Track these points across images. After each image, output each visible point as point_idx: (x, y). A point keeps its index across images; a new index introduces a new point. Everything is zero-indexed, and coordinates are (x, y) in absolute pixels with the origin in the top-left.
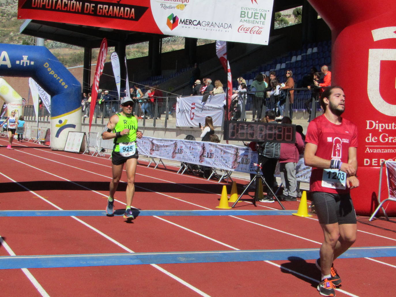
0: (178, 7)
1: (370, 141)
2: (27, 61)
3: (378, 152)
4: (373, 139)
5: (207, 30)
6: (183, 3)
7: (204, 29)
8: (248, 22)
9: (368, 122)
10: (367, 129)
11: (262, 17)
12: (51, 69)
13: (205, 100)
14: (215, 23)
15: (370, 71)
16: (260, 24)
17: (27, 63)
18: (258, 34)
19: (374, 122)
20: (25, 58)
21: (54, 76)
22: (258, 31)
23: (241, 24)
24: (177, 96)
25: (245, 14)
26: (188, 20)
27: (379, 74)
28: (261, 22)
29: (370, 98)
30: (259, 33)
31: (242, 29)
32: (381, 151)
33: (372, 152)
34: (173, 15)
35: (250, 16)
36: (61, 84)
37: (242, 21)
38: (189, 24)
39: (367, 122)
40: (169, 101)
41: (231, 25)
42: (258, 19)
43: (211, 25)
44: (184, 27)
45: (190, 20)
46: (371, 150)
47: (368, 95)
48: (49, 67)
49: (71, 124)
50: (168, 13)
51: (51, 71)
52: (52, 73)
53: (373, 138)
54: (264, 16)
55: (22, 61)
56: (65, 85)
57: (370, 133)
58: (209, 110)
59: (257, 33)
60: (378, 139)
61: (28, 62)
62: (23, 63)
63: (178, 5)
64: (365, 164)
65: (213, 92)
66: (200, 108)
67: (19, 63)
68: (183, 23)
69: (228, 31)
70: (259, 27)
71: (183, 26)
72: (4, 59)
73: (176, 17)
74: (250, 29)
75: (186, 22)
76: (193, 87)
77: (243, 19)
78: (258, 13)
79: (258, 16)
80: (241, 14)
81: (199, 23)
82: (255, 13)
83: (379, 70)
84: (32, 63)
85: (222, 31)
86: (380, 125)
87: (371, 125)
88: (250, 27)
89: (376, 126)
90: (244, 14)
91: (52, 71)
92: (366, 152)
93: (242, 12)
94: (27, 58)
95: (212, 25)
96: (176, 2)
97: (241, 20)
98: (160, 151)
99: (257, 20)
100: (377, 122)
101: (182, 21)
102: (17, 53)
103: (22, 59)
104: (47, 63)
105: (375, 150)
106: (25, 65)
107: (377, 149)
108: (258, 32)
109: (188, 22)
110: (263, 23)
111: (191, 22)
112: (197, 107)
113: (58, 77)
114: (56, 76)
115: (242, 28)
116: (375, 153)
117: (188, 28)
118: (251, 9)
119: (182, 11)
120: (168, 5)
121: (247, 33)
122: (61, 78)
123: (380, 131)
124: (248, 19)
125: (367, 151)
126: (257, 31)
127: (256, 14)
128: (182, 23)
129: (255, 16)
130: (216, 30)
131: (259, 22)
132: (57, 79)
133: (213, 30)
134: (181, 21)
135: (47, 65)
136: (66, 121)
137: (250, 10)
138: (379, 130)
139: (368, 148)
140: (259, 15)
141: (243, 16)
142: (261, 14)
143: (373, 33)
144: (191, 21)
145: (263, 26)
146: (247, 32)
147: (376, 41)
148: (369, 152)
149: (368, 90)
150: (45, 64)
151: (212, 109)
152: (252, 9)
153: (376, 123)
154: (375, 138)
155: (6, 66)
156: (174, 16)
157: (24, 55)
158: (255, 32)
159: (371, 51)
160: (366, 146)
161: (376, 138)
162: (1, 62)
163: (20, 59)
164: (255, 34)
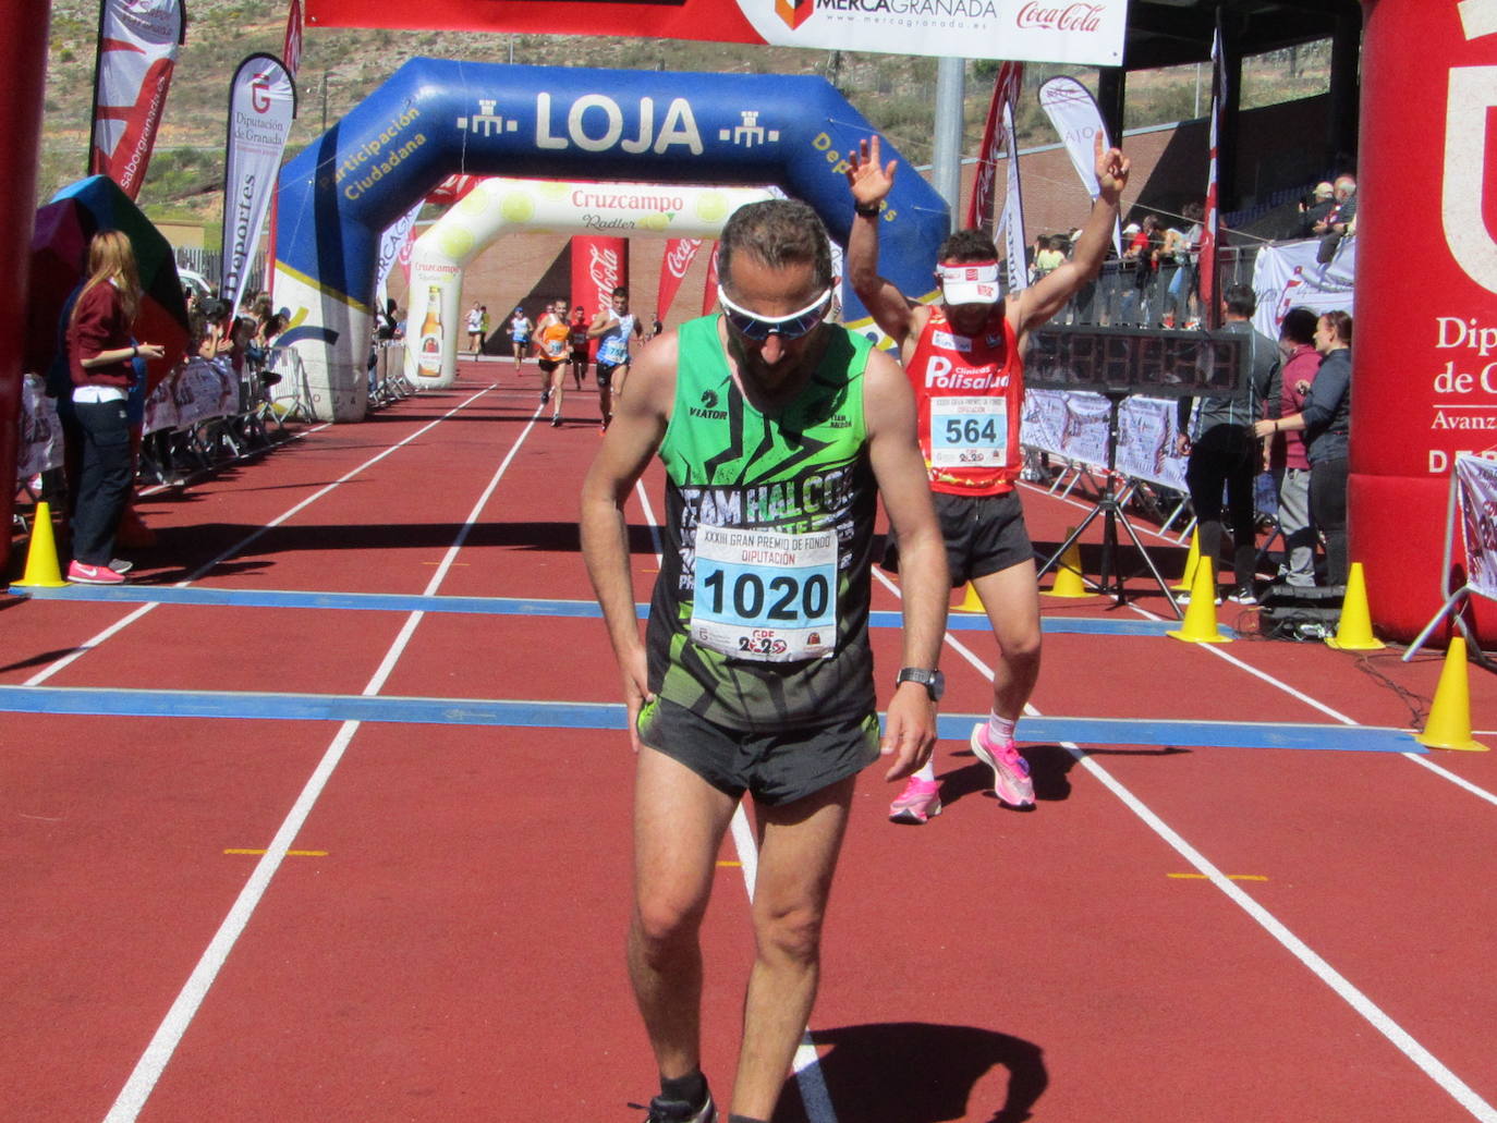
1: (1449, 389)
2: (755, 131)
3: (1474, 426)
4: (1458, 382)
5: (910, 25)
7: (901, 22)
9: (1443, 321)
10: (1439, 346)
12: (837, 155)
13: (1326, 257)
15: (1450, 146)
17: (755, 136)
18: (1087, 29)
19: (1461, 324)
20: (750, 118)
22: (1085, 21)
24: (1260, 242)
27: (1482, 155)
29: (1450, 240)
30: (1089, 26)
31: (1031, 17)
32: (1486, 423)
33: (1453, 425)
38: (850, 8)
39: (1439, 322)
40: (1241, 261)
43: (924, 8)
44: (835, 18)
46: (1451, 419)
47: (1447, 230)
48: (831, 148)
51: (840, 159)
52: (843, 167)
53: (1460, 377)
55: (738, 131)
56: (889, 208)
57: (1449, 361)
58: (1336, 291)
59: (1083, 24)
60: (1477, 383)
61: (761, 132)
62: (743, 136)
64: (1433, 469)
65: (1346, 228)
66: (1314, 286)
67: (727, 138)
68: (831, 4)
69: (984, 27)
70: (1089, 7)
71: (830, 14)
72: (680, 127)
74: (1059, 15)
76: (1301, 209)
81: (883, 4)
83: (1483, 141)
84: (774, 136)
85: (961, 25)
86: (1484, 333)
87: (1453, 332)
88: (1057, 8)
89: (1468, 336)
91: (843, 162)
92: (1434, 427)
94: (757, 119)
95: (927, 6)
98: (1082, 436)
100: (1473, 322)
102: (723, 104)
103: (740, 122)
104: (824, 135)
105: (1464, 421)
106: (749, 144)
107: (1470, 417)
108: (1086, 24)
109: (845, 1)
111: (855, 1)
112: (1307, 281)
115: (1032, 12)
116: (1466, 430)
117: (846, 19)
121: (1047, 29)
123: (1483, 353)
125: (1440, 425)
126: (1081, 21)
128: (826, 5)
130: (943, 24)
133: (930, 23)
135: (823, 142)
138: (1477, 350)
139: (1440, 414)
143: (1462, 12)
146: (1048, 24)
147: (1472, 41)
148: (1445, 426)
149: (1444, 213)
150: (819, 139)
151: (1339, 287)
153: (1469, 327)
154: (1464, 378)
155: (687, 147)
157: (747, 110)
158: (1076, 25)
159: (1458, 76)
160: (1436, 406)
161: (1470, 379)
162: (669, 137)
163: (734, 122)
164: (1078, 30)
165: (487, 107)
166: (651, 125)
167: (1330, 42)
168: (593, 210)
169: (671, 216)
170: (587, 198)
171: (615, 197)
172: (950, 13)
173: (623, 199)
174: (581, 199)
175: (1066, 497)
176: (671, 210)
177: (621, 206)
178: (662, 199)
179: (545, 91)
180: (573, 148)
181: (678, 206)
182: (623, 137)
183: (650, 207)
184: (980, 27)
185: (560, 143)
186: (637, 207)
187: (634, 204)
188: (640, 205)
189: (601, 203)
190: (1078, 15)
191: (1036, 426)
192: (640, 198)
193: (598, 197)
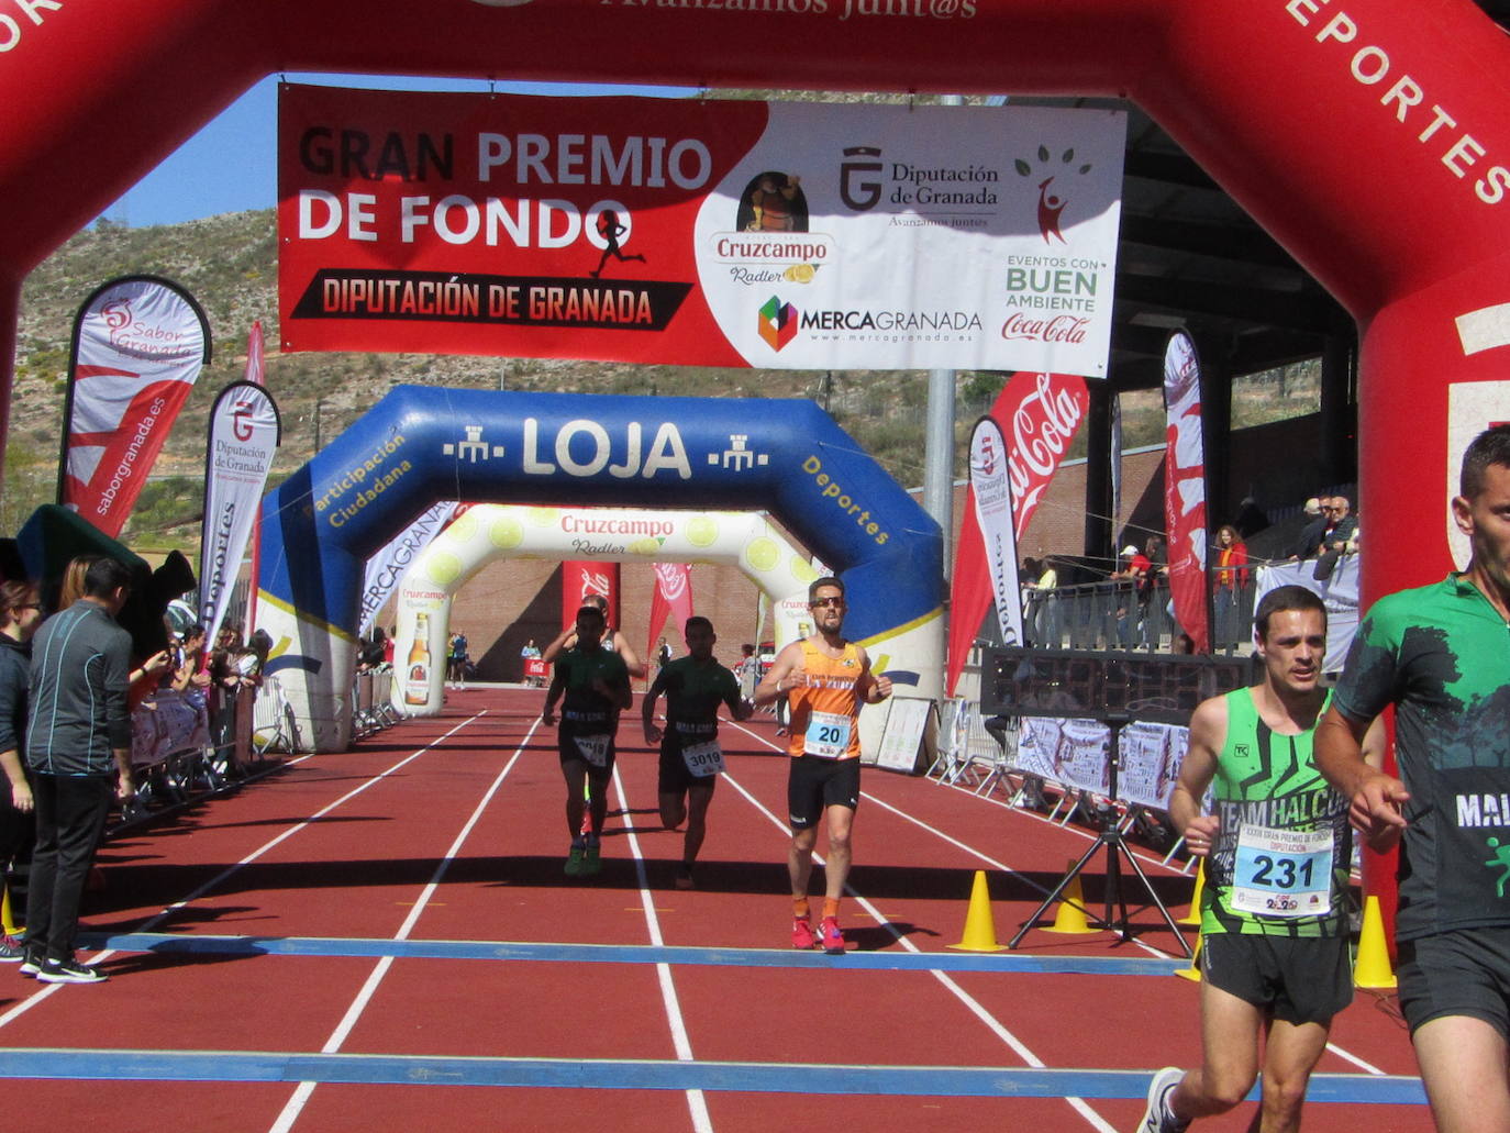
0: (792, 274)
2: (744, 455)
5: (895, 340)
6: (805, 259)
7: (886, 338)
8: (1036, 302)
11: (1082, 284)
12: (826, 477)
13: (1323, 575)
14: (923, 315)
16: (1079, 308)
17: (744, 460)
18: (1073, 340)
20: (739, 442)
21: (840, 502)
23: (1013, 310)
24: (1257, 562)
25: (1025, 279)
26: (830, 313)
28: (1079, 301)
30: (1074, 337)
31: (1016, 328)
34: (775, 300)
35: (1040, 283)
36: (865, 532)
37: (1015, 302)
38: (835, 327)
41: (976, 316)
42: (1069, 292)
43: (909, 323)
44: (820, 338)
45: (836, 314)
48: (819, 473)
49: (903, 669)
50: (759, 296)
51: (828, 485)
52: (833, 491)
54: (1090, 283)
55: (727, 455)
56: (880, 531)
59: (1068, 337)
61: (750, 455)
62: (732, 460)
63: (792, 269)
67: (716, 462)
68: (815, 323)
69: (970, 339)
70: (1074, 319)
71: (814, 335)
72: (668, 451)
73: (787, 305)
74: (1047, 329)
75: (824, 320)
77: (1017, 295)
78: (1070, 273)
79: (1068, 282)
80: (1010, 280)
81: (868, 321)
82: (1058, 274)
84: (763, 460)
85: (946, 339)
88: (1041, 320)
90: (1020, 279)
91: (833, 485)
93: (1011, 271)
94: (746, 443)
95: (913, 321)
96: (784, 259)
97: (1012, 297)
99: (1068, 297)
101: (811, 320)
102: (710, 428)
103: (729, 446)
104: (813, 458)
106: (738, 468)
108: (1072, 336)
109: (830, 320)
110: (1087, 305)
111: (839, 320)
113: (853, 504)
114: (845, 501)
115: (1017, 323)
117: (831, 338)
118: (1043, 262)
119: (805, 286)
120: (755, 270)
121: (1033, 340)
122: (864, 510)
124: (1034, 294)
126: (1068, 332)
127: (1062, 277)
128: (811, 325)
129: (1058, 282)
130: (928, 338)
131: (1075, 304)
132: (850, 512)
133: (915, 338)
134: (806, 317)
135: (812, 465)
136: (884, 658)
137: (1039, 263)
140: (1073, 279)
141: (1016, 284)
142: (1080, 277)
144: (839, 317)
145: (1088, 315)
146: (1034, 335)
150: (809, 462)
151: (1341, 607)
152: (1046, 259)
155: (675, 472)
156: (782, 305)
157: (736, 434)
158: (1061, 335)
162: (657, 461)
163: (723, 446)
164: (1064, 340)
165: (474, 433)
166: (639, 451)
167: (1319, 362)
168: (582, 535)
169: (661, 541)
170: (576, 522)
171: (605, 522)
172: (935, 327)
173: (613, 525)
174: (570, 524)
175: (1066, 825)
176: (662, 535)
177: (610, 531)
178: (652, 524)
179: (532, 416)
180: (560, 472)
181: (668, 531)
182: (611, 462)
183: (640, 532)
184: (966, 338)
185: (548, 469)
186: (627, 532)
187: (623, 529)
188: (630, 529)
189: (590, 528)
190: (1062, 328)
191: (1031, 751)
192: (630, 524)
193: (587, 522)
